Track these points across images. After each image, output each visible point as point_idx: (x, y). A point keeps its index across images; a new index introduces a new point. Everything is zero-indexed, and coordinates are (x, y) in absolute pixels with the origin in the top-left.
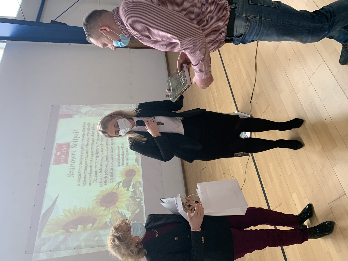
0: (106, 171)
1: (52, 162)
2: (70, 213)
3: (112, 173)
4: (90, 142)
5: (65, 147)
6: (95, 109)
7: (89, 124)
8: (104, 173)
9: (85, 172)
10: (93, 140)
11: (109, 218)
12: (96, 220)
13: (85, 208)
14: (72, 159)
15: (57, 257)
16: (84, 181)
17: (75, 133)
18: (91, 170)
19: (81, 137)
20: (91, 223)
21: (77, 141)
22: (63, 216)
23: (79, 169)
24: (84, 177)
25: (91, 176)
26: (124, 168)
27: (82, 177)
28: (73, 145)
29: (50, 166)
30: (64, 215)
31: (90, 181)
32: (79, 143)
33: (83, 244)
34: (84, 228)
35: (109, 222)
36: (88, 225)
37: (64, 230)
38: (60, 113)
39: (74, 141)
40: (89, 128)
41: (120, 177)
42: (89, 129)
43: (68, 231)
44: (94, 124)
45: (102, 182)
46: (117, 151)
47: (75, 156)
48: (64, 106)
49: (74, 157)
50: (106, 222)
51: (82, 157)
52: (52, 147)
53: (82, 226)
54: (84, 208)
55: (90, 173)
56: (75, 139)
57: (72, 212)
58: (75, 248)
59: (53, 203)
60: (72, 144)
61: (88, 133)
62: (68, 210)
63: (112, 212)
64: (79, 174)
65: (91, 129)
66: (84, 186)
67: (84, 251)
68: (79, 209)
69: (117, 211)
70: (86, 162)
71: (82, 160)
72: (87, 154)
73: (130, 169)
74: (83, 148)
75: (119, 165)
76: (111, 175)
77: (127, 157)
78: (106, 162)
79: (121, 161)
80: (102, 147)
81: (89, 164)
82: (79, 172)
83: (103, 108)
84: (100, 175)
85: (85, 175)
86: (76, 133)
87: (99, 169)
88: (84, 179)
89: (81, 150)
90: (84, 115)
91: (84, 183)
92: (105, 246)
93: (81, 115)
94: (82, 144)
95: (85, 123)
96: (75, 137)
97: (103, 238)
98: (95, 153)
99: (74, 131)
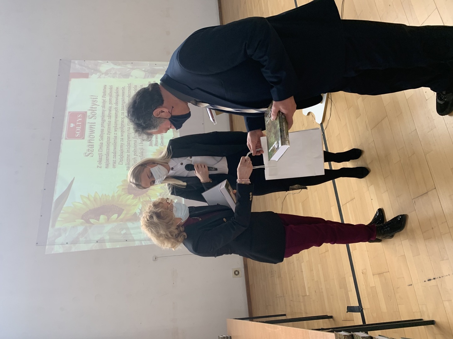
0: (135, 151)
1: (65, 136)
2: (89, 200)
3: (142, 153)
4: (113, 112)
5: (80, 118)
6: (119, 67)
7: (111, 87)
9: (108, 150)
10: (116, 109)
11: (139, 209)
12: (123, 210)
14: (91, 134)
15: (76, 250)
16: (106, 162)
17: (93, 99)
18: (115, 148)
19: (101, 104)
20: (116, 214)
21: (96, 110)
22: (81, 203)
23: (100, 146)
24: (107, 157)
25: (115, 156)
26: (158, 148)
27: (104, 158)
28: (91, 116)
29: (62, 140)
30: (82, 203)
31: (115, 162)
32: (99, 112)
33: (107, 237)
34: (108, 219)
35: (139, 213)
36: (112, 215)
37: (83, 220)
38: (71, 71)
39: (92, 110)
40: (111, 92)
42: (111, 95)
43: (88, 222)
44: (117, 88)
45: (129, 165)
47: (94, 129)
48: (76, 62)
49: (92, 131)
50: (135, 213)
51: (102, 131)
52: (63, 116)
53: (106, 217)
54: (107, 195)
55: (114, 153)
56: (93, 107)
57: (92, 199)
58: (97, 242)
59: (68, 188)
60: (89, 113)
61: (110, 100)
62: (87, 197)
63: (142, 202)
64: (100, 152)
65: (114, 94)
66: (106, 168)
67: (108, 245)
68: (101, 197)
69: (149, 200)
70: (109, 138)
71: (103, 135)
72: (109, 128)
75: (151, 144)
76: (141, 157)
78: (135, 139)
79: (154, 139)
81: (112, 141)
82: (100, 150)
83: (129, 66)
84: (128, 155)
85: (108, 154)
87: (125, 148)
88: (107, 159)
89: (102, 122)
90: (104, 75)
91: (106, 164)
92: (134, 241)
93: (100, 75)
94: (103, 114)
95: (106, 85)
96: (93, 104)
97: (132, 232)
98: (120, 127)
99: (92, 96)
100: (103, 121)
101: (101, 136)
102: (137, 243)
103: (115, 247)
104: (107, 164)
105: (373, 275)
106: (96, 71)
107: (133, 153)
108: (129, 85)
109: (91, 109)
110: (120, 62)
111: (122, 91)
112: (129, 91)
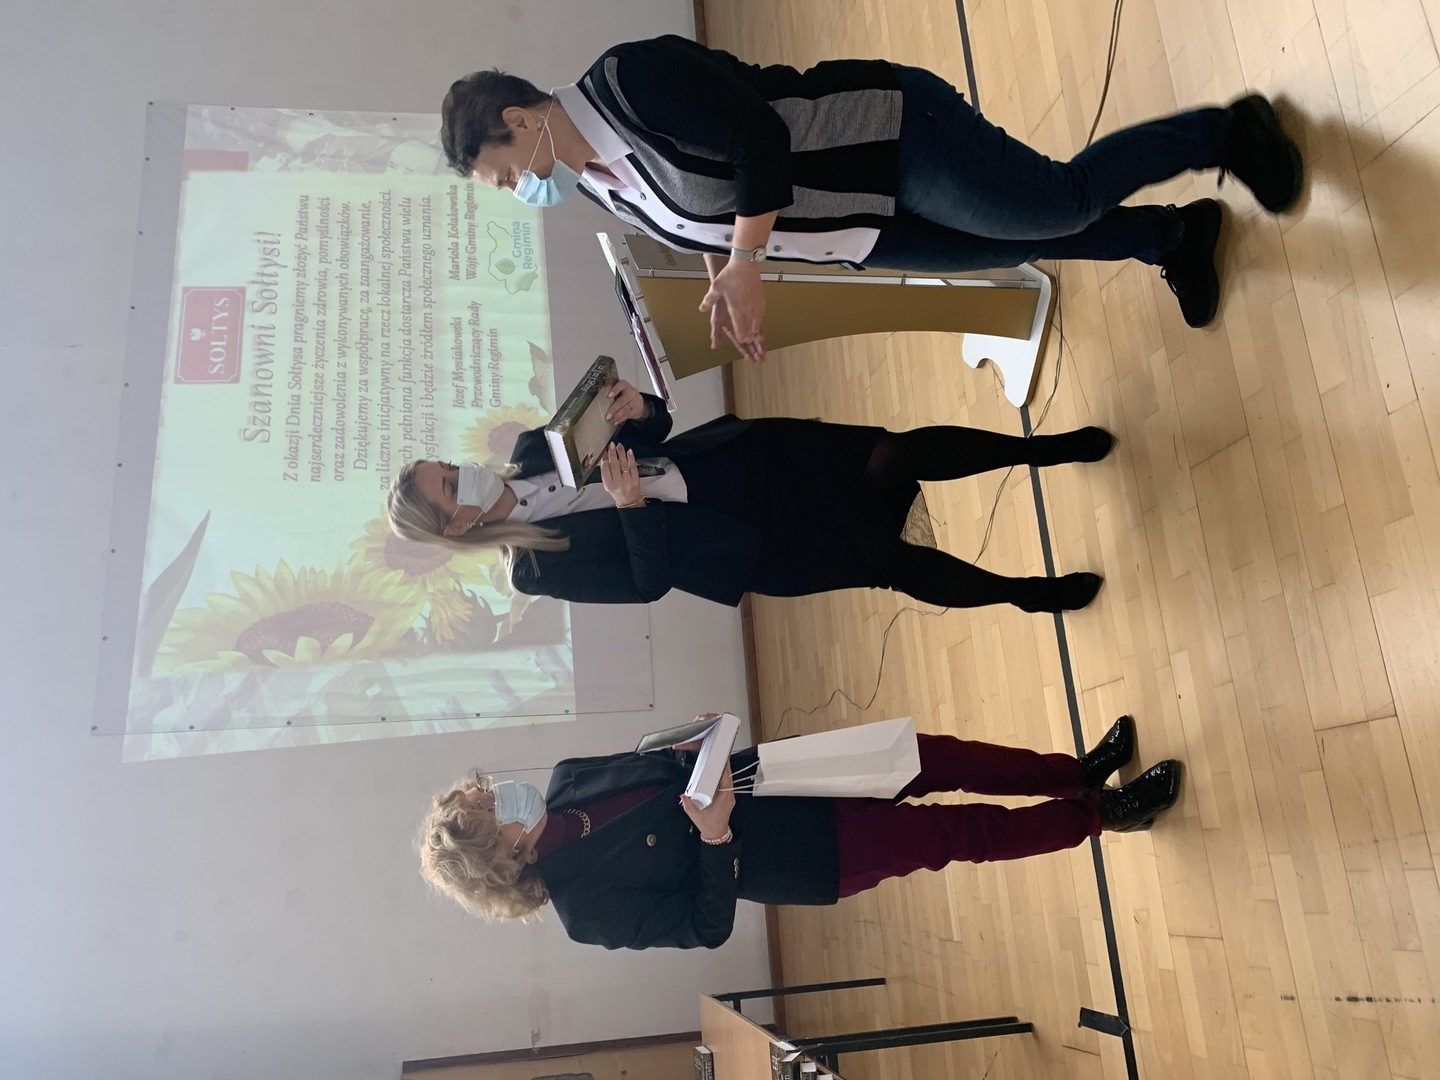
0: (407, 424)
1: (172, 370)
2: (262, 587)
3: (430, 430)
4: (333, 290)
5: (222, 309)
6: (350, 133)
7: (325, 202)
8: (397, 432)
9: (318, 421)
10: (344, 281)
11: (424, 618)
12: (370, 620)
13: (322, 571)
14: (259, 364)
15: (221, 752)
16: (312, 461)
18: (341, 415)
19: (292, 263)
20: (349, 632)
21: (276, 284)
22: (235, 598)
23: (290, 406)
24: (314, 445)
25: (341, 441)
26: (481, 413)
27: (306, 445)
28: (259, 302)
29: (164, 386)
30: (238, 597)
31: (340, 462)
32: (285, 289)
33: (321, 709)
34: (324, 649)
35: (421, 628)
36: (335, 638)
37: (240, 654)
38: (189, 144)
39: (263, 283)
40: (324, 222)
41: (465, 451)
42: (324, 231)
43: (256, 657)
44: (346, 207)
45: (388, 470)
46: (450, 337)
47: (270, 348)
48: (205, 111)
49: (265, 356)
50: (411, 630)
51: (298, 354)
52: (166, 302)
53: (315, 643)
54: (317, 570)
55: (337, 430)
56: (268, 270)
58: (289, 723)
59: (188, 546)
60: (252, 293)
61: (323, 247)
62: (254, 576)
63: (433, 594)
64: (293, 428)
65: (335, 230)
66: (313, 480)
67: (325, 735)
68: (299, 577)
69: (455, 589)
70: (320, 380)
72: (321, 346)
73: (507, 423)
74: (302, 317)
75: (459, 403)
76: (426, 443)
77: (494, 367)
78: (405, 385)
79: (470, 385)
80: (386, 317)
81: (331, 388)
82: (290, 420)
83: (385, 129)
84: (383, 437)
85: (317, 434)
86: (267, 246)
87: (375, 414)
88: (314, 451)
89: (296, 325)
90: (298, 162)
91: (313, 468)
92: (406, 719)
93: (288, 161)
94: (298, 296)
95: (307, 197)
96: (265, 263)
97: (401, 691)
98: (358, 341)
99: (260, 233)
100: (301, 321)
101: (296, 371)
102: (417, 729)
103: (345, 741)
104: (315, 466)
105: (1171, 935)
106: (275, 145)
107: (400, 431)
108: (387, 197)
109: (259, 279)
110: (352, 113)
111: (364, 218)
112: (384, 217)
